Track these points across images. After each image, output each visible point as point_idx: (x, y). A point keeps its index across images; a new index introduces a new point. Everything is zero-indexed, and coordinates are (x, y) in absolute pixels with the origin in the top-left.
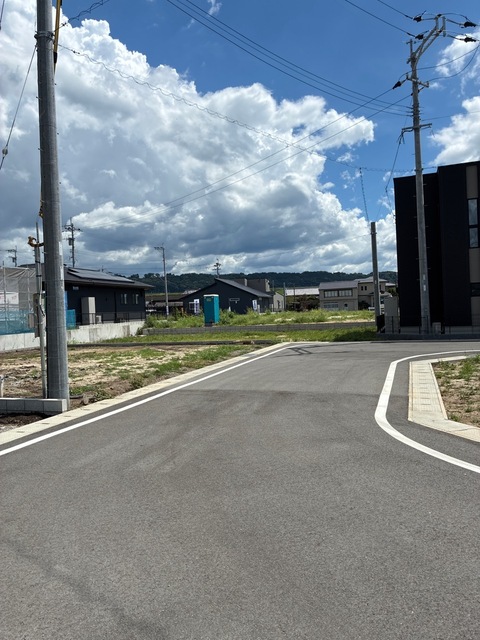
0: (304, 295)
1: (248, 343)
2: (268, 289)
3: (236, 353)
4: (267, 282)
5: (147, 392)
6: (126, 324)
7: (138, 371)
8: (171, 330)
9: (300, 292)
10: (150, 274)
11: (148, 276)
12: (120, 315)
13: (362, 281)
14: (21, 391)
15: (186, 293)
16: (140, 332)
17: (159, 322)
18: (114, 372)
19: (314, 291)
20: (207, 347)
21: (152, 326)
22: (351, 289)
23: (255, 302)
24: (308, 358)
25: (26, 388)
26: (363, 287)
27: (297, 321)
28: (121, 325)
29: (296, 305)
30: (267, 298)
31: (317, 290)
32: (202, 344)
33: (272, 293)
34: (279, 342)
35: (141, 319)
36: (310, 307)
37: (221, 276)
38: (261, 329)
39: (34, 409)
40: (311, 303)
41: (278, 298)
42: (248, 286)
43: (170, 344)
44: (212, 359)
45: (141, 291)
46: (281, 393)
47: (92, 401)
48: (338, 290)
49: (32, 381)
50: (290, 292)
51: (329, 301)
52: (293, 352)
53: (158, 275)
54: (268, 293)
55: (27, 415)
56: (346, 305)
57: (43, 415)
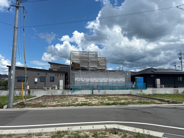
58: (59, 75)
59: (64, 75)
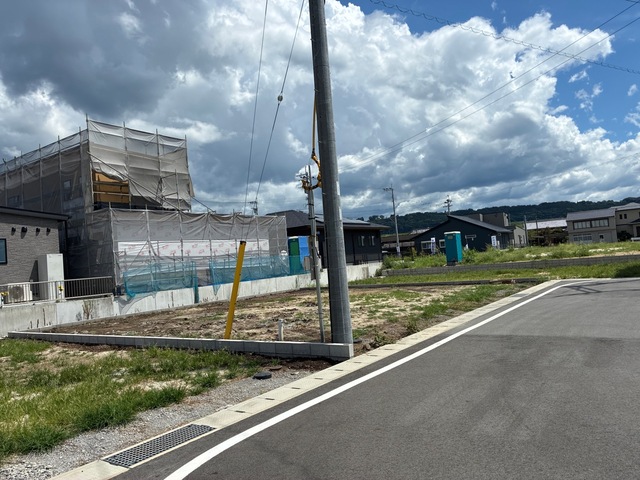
0: (547, 228)
1: (508, 282)
2: (507, 224)
3: (501, 293)
4: (505, 216)
5: (428, 337)
6: (364, 266)
7: (403, 314)
8: (411, 271)
9: (542, 225)
10: (374, 217)
11: (372, 219)
12: (358, 257)
13: (620, 208)
14: (297, 335)
15: (414, 232)
16: (379, 274)
17: (397, 262)
18: (378, 314)
19: (561, 223)
20: (462, 287)
21: (390, 267)
22: (607, 218)
23: (494, 238)
24: (600, 297)
25: (300, 331)
26: (621, 215)
27: (554, 256)
28: (360, 267)
29: (540, 239)
30: (507, 233)
31: (564, 221)
32: (455, 284)
33: (512, 228)
34: (545, 280)
35: (379, 260)
36: (557, 241)
37: (454, 213)
38: (512, 266)
39: (320, 354)
40: (558, 237)
41: (518, 232)
42: (484, 221)
43: (418, 285)
44: (477, 301)
45: (377, 232)
46: (602, 341)
47: (374, 346)
48: (591, 220)
49: (303, 324)
50: (531, 226)
51: (580, 233)
52: (574, 291)
53: (382, 217)
54: (507, 228)
55: (314, 359)
56: (602, 237)
57: (331, 361)
58: (31, 230)
59: (55, 232)
